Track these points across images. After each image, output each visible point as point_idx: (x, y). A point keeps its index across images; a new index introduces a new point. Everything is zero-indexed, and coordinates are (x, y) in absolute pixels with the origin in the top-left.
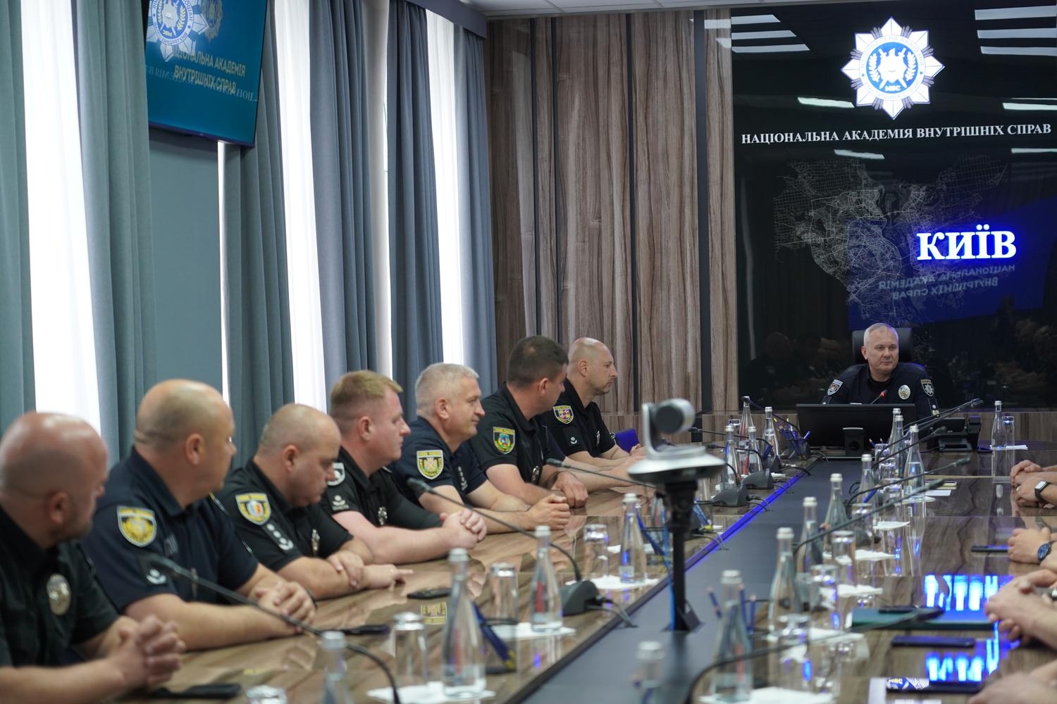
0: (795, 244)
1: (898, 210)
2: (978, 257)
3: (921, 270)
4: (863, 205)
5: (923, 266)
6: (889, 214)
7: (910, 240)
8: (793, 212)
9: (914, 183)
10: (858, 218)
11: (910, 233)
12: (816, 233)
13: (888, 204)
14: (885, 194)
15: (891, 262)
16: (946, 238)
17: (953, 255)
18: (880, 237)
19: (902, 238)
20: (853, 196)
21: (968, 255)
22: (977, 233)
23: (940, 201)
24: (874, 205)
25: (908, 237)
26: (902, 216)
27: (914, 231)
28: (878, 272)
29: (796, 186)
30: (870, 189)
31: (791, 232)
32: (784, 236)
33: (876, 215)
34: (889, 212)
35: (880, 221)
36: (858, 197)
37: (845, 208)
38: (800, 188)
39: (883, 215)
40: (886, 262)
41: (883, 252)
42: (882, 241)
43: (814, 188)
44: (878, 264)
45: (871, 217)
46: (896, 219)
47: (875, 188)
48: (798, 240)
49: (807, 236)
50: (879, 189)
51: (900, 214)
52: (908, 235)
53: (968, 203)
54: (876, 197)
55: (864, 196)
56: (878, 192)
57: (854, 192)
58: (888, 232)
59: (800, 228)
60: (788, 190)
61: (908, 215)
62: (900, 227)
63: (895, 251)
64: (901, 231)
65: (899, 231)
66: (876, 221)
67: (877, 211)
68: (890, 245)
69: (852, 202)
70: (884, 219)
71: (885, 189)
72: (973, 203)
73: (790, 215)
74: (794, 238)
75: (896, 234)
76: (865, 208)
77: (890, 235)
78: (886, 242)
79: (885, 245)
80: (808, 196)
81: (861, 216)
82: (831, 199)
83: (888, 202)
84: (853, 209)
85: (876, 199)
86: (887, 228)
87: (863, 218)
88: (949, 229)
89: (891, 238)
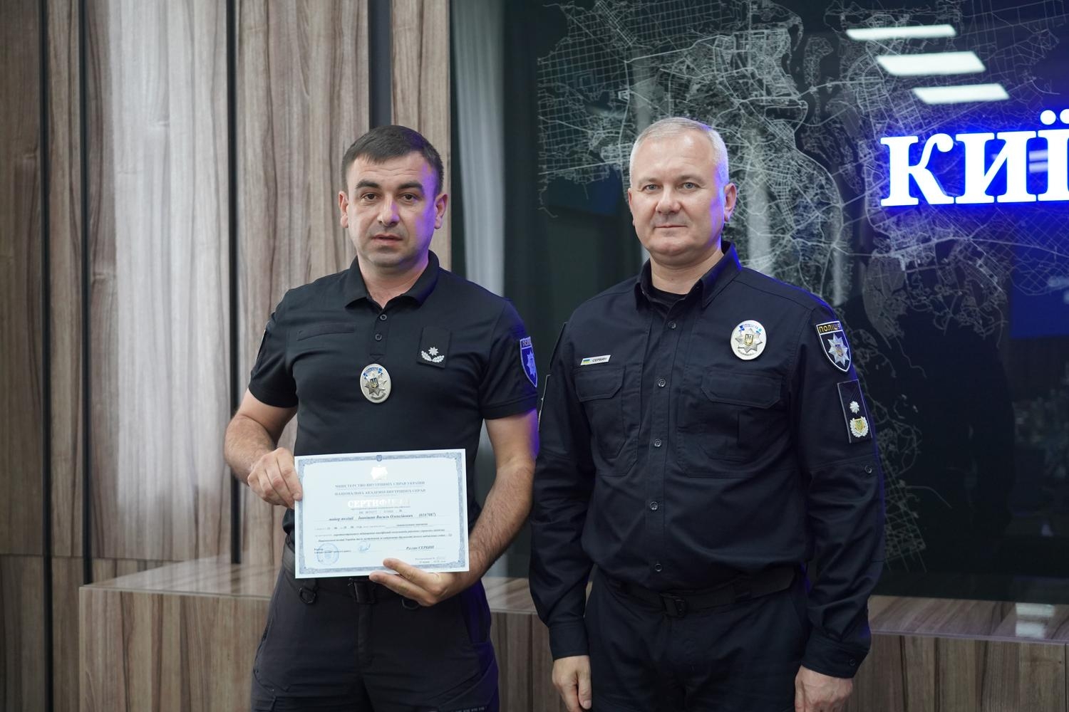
0: (585, 171)
1: (836, 78)
2: (1042, 197)
3: (894, 234)
4: (750, 68)
5: (898, 224)
6: (813, 89)
7: (866, 156)
8: (581, 91)
9: (878, 8)
10: (737, 102)
11: (867, 137)
13: (812, 65)
14: (804, 41)
15: (818, 213)
16: (959, 149)
17: (976, 191)
18: (789, 149)
19: (846, 150)
20: (724, 45)
21: (1017, 192)
22: (1042, 134)
24: (777, 69)
25: (859, 147)
26: (848, 95)
27: (875, 132)
28: (783, 238)
29: (588, 27)
30: (767, 28)
31: (576, 141)
32: (560, 151)
33: (781, 94)
34: (814, 86)
35: (791, 109)
36: (737, 48)
37: (705, 78)
38: (598, 33)
39: (798, 93)
40: (805, 214)
41: (796, 189)
42: (796, 159)
43: (632, 30)
44: (782, 218)
45: (769, 98)
46: (832, 101)
47: (780, 24)
48: (593, 160)
49: (614, 150)
50: (791, 26)
51: (841, 89)
52: (860, 143)
53: (1021, 55)
54: (781, 46)
55: (753, 45)
56: (788, 35)
57: (728, 35)
58: (809, 136)
59: (598, 130)
60: (572, 36)
61: (863, 92)
62: (841, 123)
63: (828, 186)
64: (842, 133)
65: (838, 133)
66: (780, 109)
67: (783, 83)
68: (814, 169)
69: (724, 61)
70: (800, 102)
71: (804, 26)
72: (1033, 55)
73: (574, 100)
74: (584, 154)
75: (831, 142)
76: (753, 75)
77: (815, 144)
78: (805, 161)
79: (803, 171)
80: (618, 51)
81: (744, 98)
82: (672, 56)
83: (811, 60)
84: (725, 79)
85: (780, 52)
86: (807, 125)
87: (748, 103)
88: (966, 124)
89: (817, 151)
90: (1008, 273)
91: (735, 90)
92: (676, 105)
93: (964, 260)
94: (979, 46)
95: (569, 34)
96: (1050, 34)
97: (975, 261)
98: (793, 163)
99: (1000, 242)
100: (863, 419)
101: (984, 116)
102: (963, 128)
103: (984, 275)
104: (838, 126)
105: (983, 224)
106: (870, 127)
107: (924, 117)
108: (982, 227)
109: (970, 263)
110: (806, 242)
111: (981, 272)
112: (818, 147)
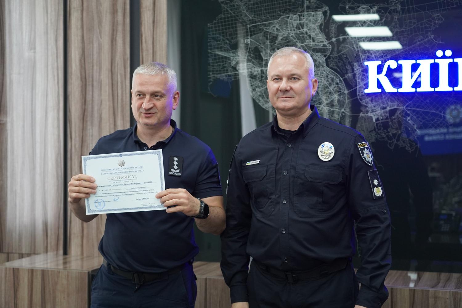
0: (230, 76)
1: (344, 35)
2: (437, 89)
3: (370, 105)
4: (305, 30)
5: (372, 101)
6: (334, 40)
7: (358, 69)
8: (228, 39)
9: (363, 3)
10: (299, 45)
11: (358, 61)
12: (253, 63)
13: (333, 28)
15: (336, 96)
16: (400, 67)
17: (407, 87)
18: (323, 66)
19: (349, 67)
20: (294, 19)
22: (437, 61)
23: (393, 24)
24: (317, 30)
25: (354, 66)
26: (349, 42)
27: (362, 59)
28: (320, 107)
29: (231, 10)
30: (313, 12)
31: (226, 61)
32: (218, 66)
33: (319, 41)
34: (334, 38)
35: (324, 48)
36: (300, 20)
37: (285, 34)
38: (236, 13)
39: (327, 41)
40: (330, 96)
41: (326, 85)
42: (326, 71)
43: (251, 11)
44: (320, 97)
45: (314, 43)
46: (342, 45)
47: (319, 10)
48: (233, 70)
49: (243, 66)
50: (324, 10)
51: (346, 40)
52: (355, 64)
53: (427, 25)
54: (319, 20)
55: (307, 19)
56: (323, 15)
57: (295, 14)
58: (332, 61)
59: (236, 57)
60: (224, 14)
61: (356, 41)
62: (346, 55)
63: (340, 83)
64: (347, 59)
65: (345, 59)
66: (319, 48)
67: (320, 37)
68: (334, 76)
69: (293, 27)
70: (328, 45)
71: (330, 11)
72: (433, 25)
73: (224, 43)
74: (229, 68)
75: (342, 63)
76: (306, 33)
77: (335, 65)
78: (330, 72)
79: (329, 76)
80: (245, 21)
81: (302, 43)
82: (270, 24)
83: (333, 26)
84: (294, 35)
85: (319, 22)
86: (331, 56)
87: (304, 45)
88: (402, 56)
89: (335, 67)
90: (421, 123)
91: (298, 39)
92: (271, 46)
93: (402, 118)
94: (408, 21)
95: (223, 13)
96: (440, 16)
98: (325, 73)
99: (418, 109)
100: (380, 188)
101: (411, 53)
102: (401, 58)
103: (411, 124)
104: (345, 56)
105: (410, 101)
106: (359, 57)
107: (384, 52)
108: (410, 103)
109: (404, 118)
110: (330, 109)
111: (409, 123)
112: (336, 66)
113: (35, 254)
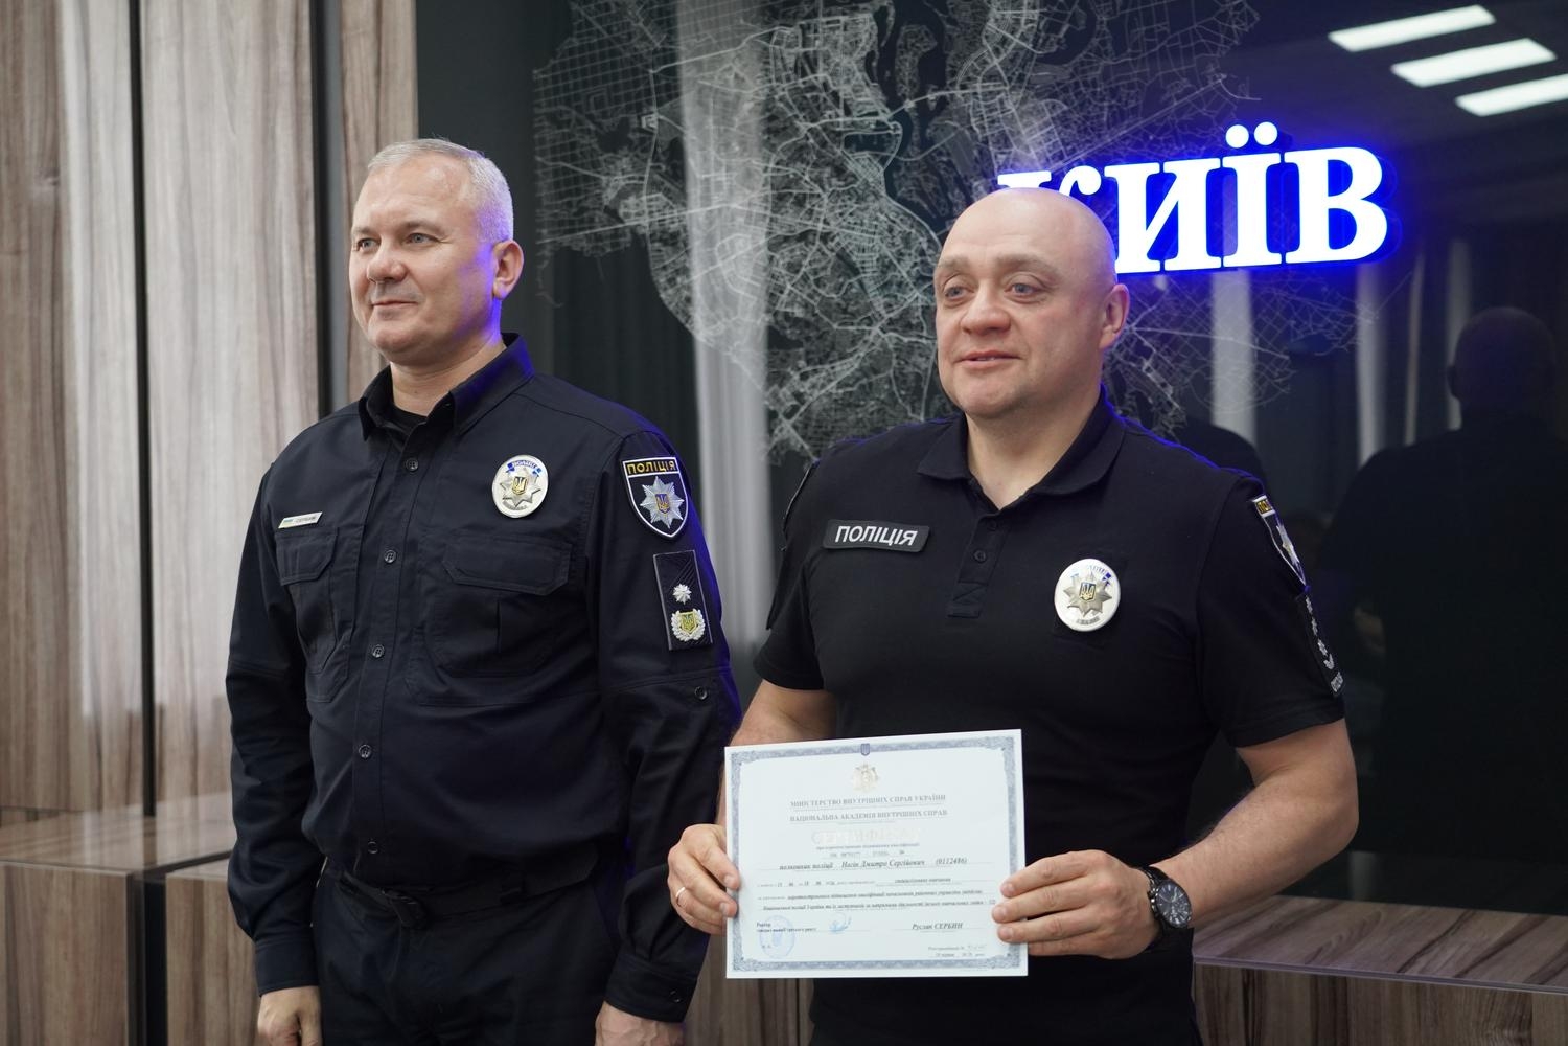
0: (598, 237)
1: (941, 86)
2: (1232, 260)
4: (821, 75)
6: (909, 104)
8: (591, 118)
10: (804, 126)
11: (985, 175)
12: (667, 192)
13: (907, 66)
14: (897, 28)
15: (917, 293)
18: (877, 196)
19: (956, 196)
20: (785, 41)
21: (1193, 254)
22: (1229, 162)
23: (1095, 41)
24: (859, 75)
25: (974, 191)
26: (957, 111)
27: (996, 167)
28: (869, 332)
29: (600, 20)
30: (844, 14)
31: (586, 191)
32: (565, 207)
33: (865, 112)
34: (911, 99)
35: (880, 136)
36: (804, 46)
37: (760, 92)
38: (615, 29)
39: (887, 110)
40: (899, 295)
41: (887, 257)
42: (886, 211)
43: (660, 23)
44: (868, 301)
45: (848, 120)
46: (936, 121)
47: (862, 6)
48: (609, 220)
49: (637, 205)
50: (877, 9)
51: (948, 103)
52: (976, 184)
53: (1203, 40)
54: (864, 41)
55: (826, 40)
56: (874, 23)
57: (791, 26)
58: (904, 175)
59: (615, 175)
60: (579, 36)
61: (979, 106)
62: (948, 154)
63: (931, 252)
64: (950, 170)
65: (944, 169)
66: (864, 136)
67: (866, 96)
68: (912, 227)
69: (785, 66)
70: (891, 125)
71: (896, 8)
72: (1222, 41)
73: (582, 130)
74: (597, 212)
75: (935, 184)
76: (825, 85)
77: (912, 188)
78: (898, 214)
79: (897, 229)
80: (641, 56)
81: (813, 121)
82: (712, 60)
83: (906, 60)
84: (786, 93)
85: (863, 49)
86: (902, 159)
87: (819, 128)
88: (1125, 151)
89: (916, 199)
90: (1187, 380)
91: (802, 109)
92: (720, 135)
93: (1125, 362)
94: (1144, 29)
95: (576, 32)
96: (1246, 6)
97: (1140, 363)
98: (882, 217)
99: (1176, 332)
100: (697, 614)
101: (1151, 138)
102: (1121, 157)
103: (1154, 384)
104: (945, 159)
105: (1151, 306)
106: (989, 159)
107: (1066, 141)
108: (1150, 310)
109: (1134, 365)
110: (901, 337)
111: (1148, 378)
112: (917, 192)
113: (68, 810)
